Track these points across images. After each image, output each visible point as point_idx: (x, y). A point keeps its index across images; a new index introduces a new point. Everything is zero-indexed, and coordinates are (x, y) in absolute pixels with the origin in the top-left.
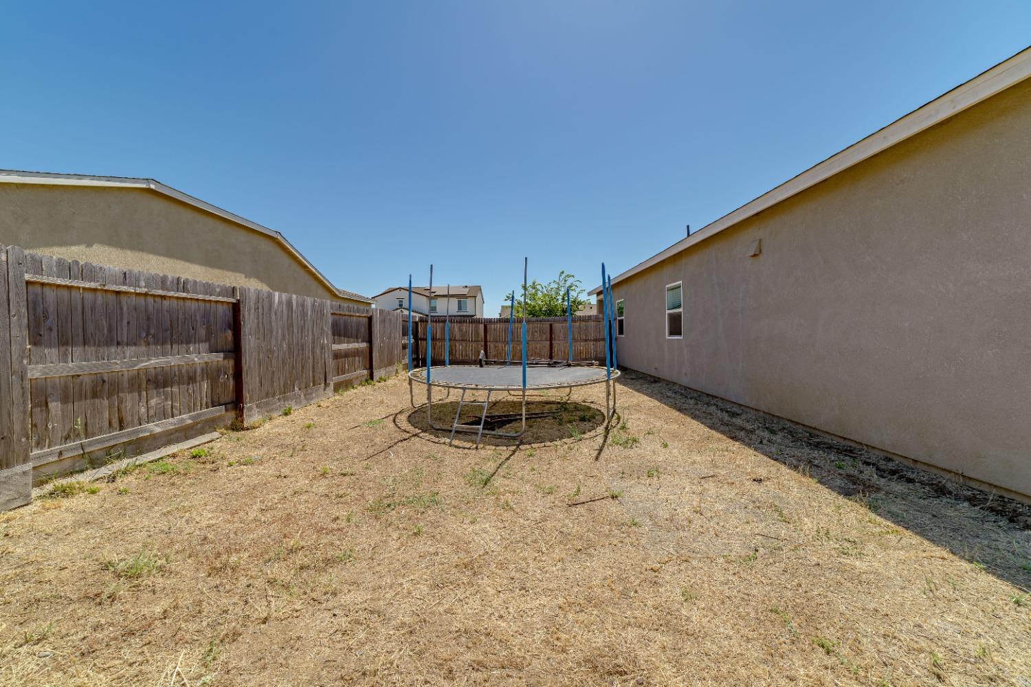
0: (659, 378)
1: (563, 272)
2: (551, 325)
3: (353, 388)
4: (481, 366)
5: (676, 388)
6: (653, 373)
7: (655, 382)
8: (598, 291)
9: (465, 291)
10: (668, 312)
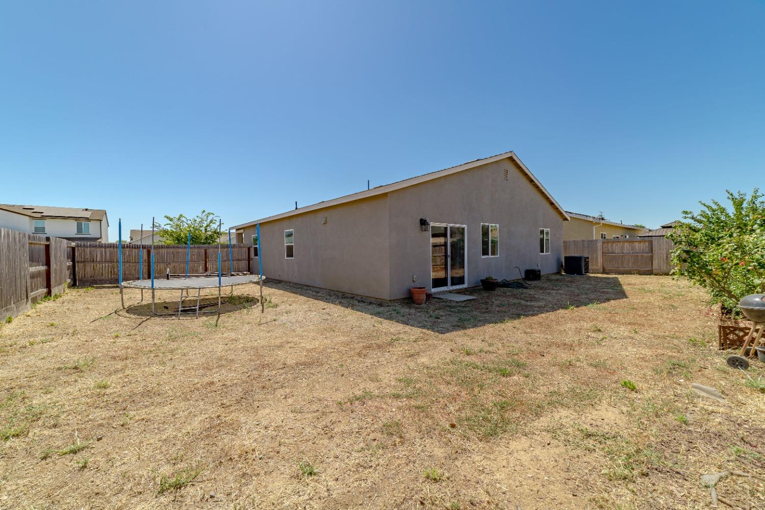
0: (281, 281)
1: (204, 211)
2: (206, 250)
3: (39, 304)
4: (168, 279)
5: (291, 285)
6: (278, 278)
7: (279, 283)
8: (237, 228)
9: (87, 215)
10: (286, 245)
